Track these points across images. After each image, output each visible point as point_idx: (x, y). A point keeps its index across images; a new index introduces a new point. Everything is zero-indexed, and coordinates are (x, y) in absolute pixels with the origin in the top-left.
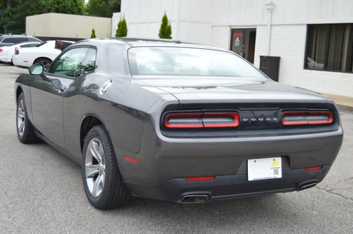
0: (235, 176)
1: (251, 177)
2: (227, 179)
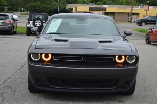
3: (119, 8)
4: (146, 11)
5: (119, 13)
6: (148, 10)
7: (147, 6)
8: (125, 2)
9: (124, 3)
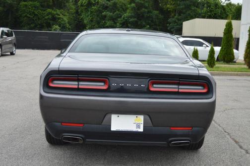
0: (100, 126)
1: (113, 128)
2: (94, 127)
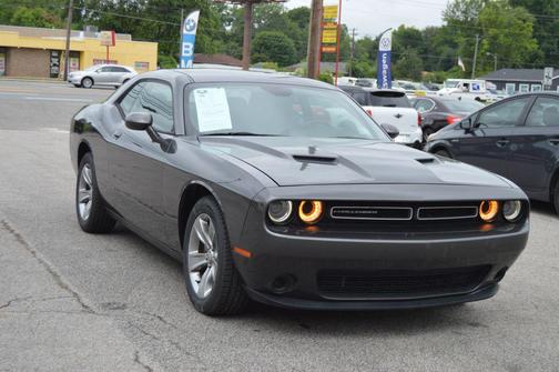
3: (22, 35)
4: (105, 48)
5: (23, 49)
6: (114, 44)
7: (109, 33)
8: (32, 17)
9: (27, 18)
